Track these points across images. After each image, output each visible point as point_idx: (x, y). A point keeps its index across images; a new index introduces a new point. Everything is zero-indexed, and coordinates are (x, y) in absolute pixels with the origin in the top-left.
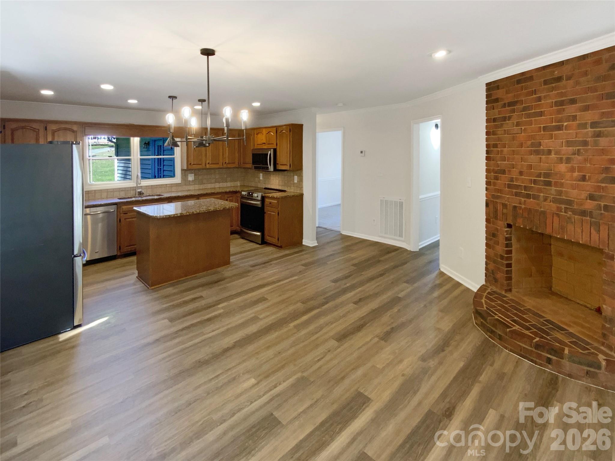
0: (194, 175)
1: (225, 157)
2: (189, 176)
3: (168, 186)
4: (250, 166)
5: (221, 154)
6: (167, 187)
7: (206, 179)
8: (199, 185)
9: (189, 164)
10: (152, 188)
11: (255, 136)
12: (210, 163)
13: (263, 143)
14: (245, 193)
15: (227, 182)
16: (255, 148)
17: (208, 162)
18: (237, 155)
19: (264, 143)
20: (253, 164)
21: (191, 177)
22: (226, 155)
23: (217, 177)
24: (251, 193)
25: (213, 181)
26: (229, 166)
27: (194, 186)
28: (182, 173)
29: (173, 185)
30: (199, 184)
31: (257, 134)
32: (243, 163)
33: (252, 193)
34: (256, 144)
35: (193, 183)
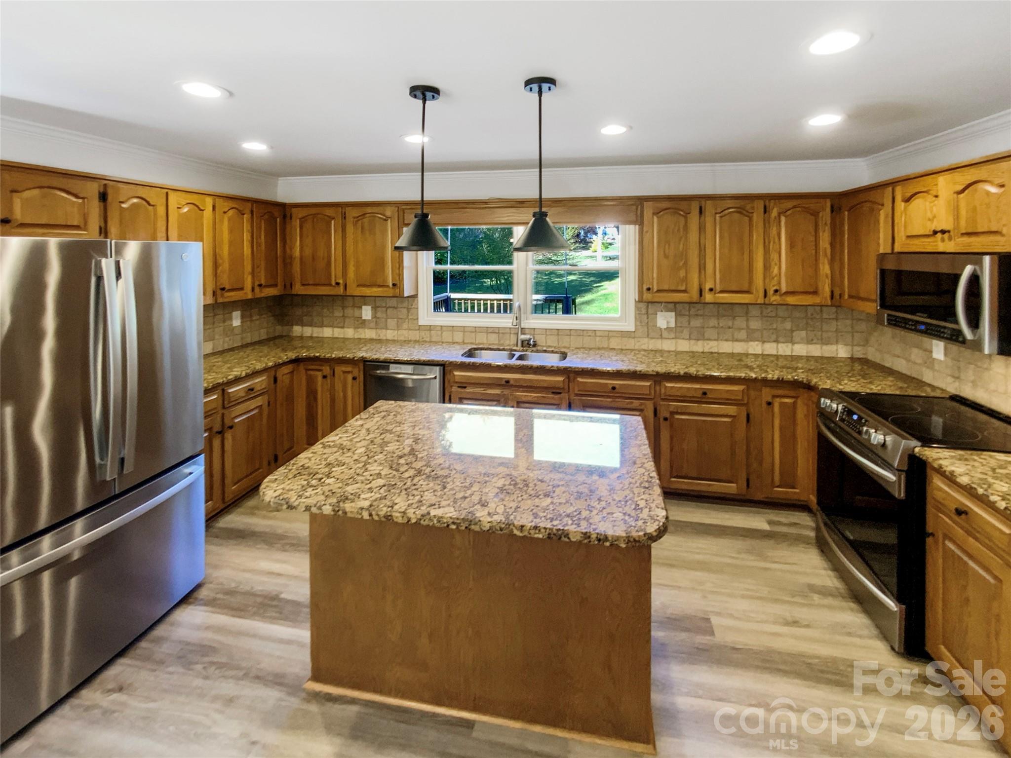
0: (676, 315)
1: (776, 271)
2: (658, 316)
3: (598, 334)
4: (872, 307)
5: (759, 264)
6: (596, 336)
7: (714, 327)
8: (692, 342)
9: (645, 288)
10: (558, 335)
11: (900, 205)
12: (718, 288)
13: (935, 232)
14: (834, 406)
15: (793, 344)
16: (897, 249)
17: (708, 286)
18: (825, 268)
19: (943, 232)
20: (883, 305)
21: (665, 320)
22: (780, 268)
23: (755, 324)
24: (855, 417)
25: (743, 334)
26: (791, 300)
27: (674, 341)
28: (637, 308)
29: (611, 334)
30: (690, 339)
31: (907, 200)
32: (850, 297)
33: (860, 418)
34: (900, 237)
35: (673, 335)
